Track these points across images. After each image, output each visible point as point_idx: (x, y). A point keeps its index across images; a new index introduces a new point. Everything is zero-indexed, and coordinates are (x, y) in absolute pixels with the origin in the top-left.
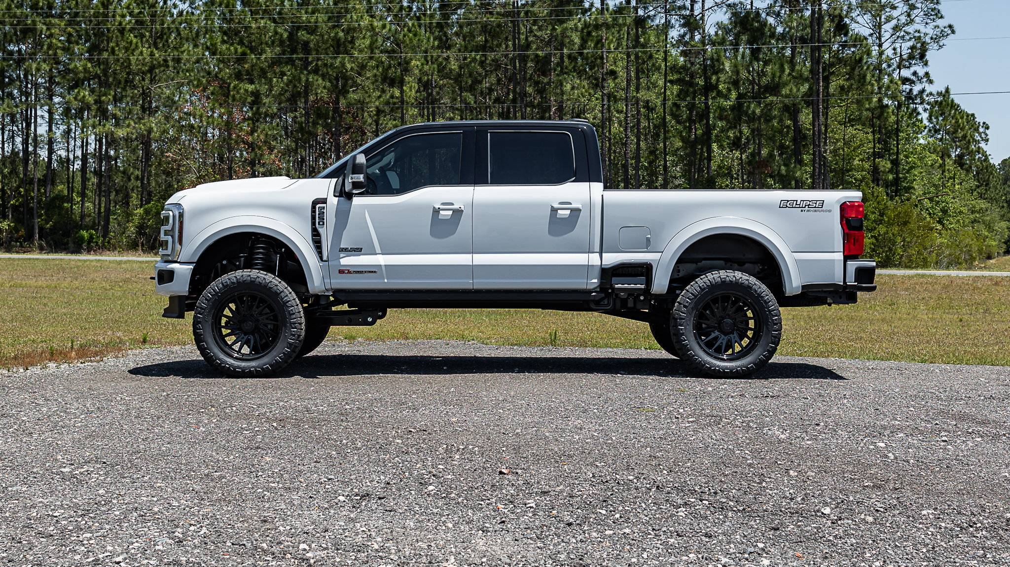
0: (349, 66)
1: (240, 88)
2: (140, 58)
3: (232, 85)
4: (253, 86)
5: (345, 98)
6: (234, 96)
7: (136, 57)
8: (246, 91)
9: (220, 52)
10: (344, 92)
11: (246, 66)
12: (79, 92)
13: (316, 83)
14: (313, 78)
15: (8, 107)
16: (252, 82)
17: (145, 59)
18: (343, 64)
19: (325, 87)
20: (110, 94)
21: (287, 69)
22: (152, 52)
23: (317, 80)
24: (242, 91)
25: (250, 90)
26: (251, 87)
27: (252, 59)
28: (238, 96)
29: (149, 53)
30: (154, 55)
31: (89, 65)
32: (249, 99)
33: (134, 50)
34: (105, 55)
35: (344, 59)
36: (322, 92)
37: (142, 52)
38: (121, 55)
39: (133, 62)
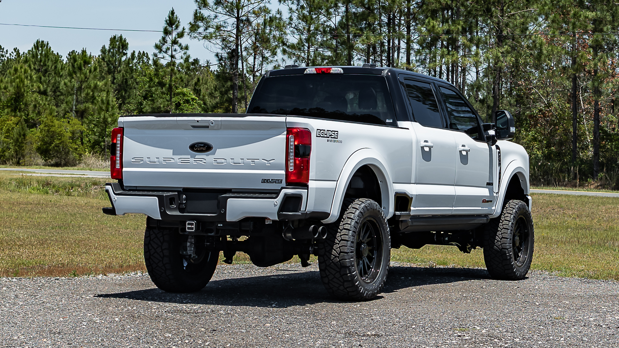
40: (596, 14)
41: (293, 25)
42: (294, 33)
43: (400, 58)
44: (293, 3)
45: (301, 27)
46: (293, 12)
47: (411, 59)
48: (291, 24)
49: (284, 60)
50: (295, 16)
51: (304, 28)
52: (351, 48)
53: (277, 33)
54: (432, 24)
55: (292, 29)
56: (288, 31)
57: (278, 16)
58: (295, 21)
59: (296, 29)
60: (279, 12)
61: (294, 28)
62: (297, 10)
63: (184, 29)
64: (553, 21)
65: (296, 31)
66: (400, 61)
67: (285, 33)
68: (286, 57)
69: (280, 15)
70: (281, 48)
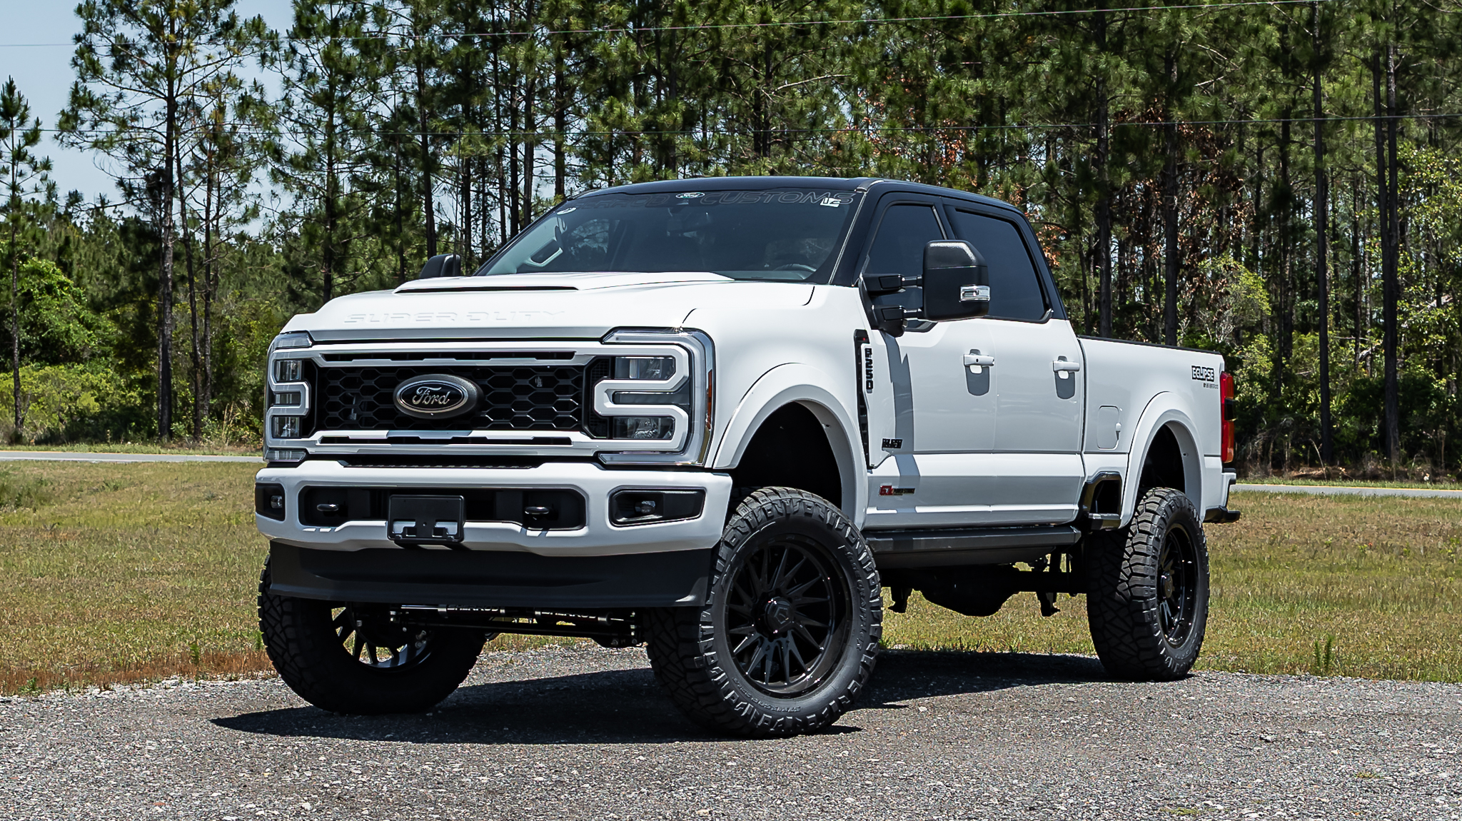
0: (1188, 31)
1: (950, 89)
2: (742, 27)
3: (932, 82)
4: (979, 83)
5: (1182, 105)
6: (935, 107)
7: (732, 26)
8: (963, 94)
9: (907, 10)
10: (1179, 91)
11: (964, 38)
12: (611, 106)
13: (1114, 73)
14: (1108, 62)
15: (470, 142)
16: (978, 74)
17: (750, 29)
18: (1174, 28)
19: (1135, 82)
20: (676, 109)
21: (1045, 40)
22: (764, 13)
23: (1117, 66)
24: (953, 95)
25: (971, 91)
26: (973, 86)
27: (977, 23)
28: (944, 107)
29: (758, 16)
30: (769, 21)
31: (633, 46)
32: (970, 113)
33: (726, 11)
34: (667, 24)
35: (1176, 14)
36: (1128, 92)
37: (742, 17)
38: (699, 24)
39: (725, 37)
40: (985, 85)
41: (294, 117)
42: (296, 132)
43: (534, 187)
44: (291, 66)
45: (311, 118)
46: (294, 85)
47: (566, 188)
48: (291, 114)
49: (274, 194)
50: (297, 95)
51: (319, 122)
52: (431, 166)
53: (259, 135)
54: (617, 110)
55: (290, 124)
56: (282, 129)
57: (256, 96)
58: (299, 105)
59: (301, 125)
60: (257, 87)
61: (296, 122)
62: (300, 80)
63: (38, 123)
64: (890, 101)
65: (300, 129)
66: (533, 193)
67: (277, 133)
68: (279, 188)
69: (261, 93)
70: (270, 167)
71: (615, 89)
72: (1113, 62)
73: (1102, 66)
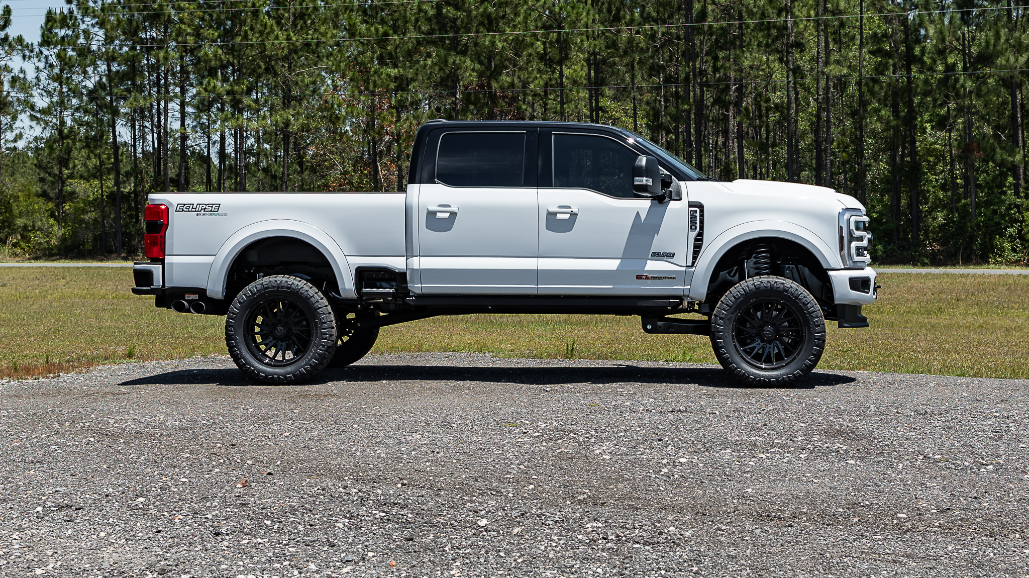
0: (499, 45)
1: (382, 73)
2: (276, 42)
3: (373, 70)
4: (396, 70)
5: (497, 82)
6: (375, 82)
7: (271, 42)
8: (389, 75)
9: (360, 34)
10: (496, 74)
11: (389, 48)
12: (209, 82)
13: (463, 65)
14: (460, 60)
15: (135, 100)
16: (395, 66)
17: (281, 43)
18: (493, 43)
19: (473, 70)
20: (243, 84)
21: (432, 49)
22: (288, 35)
23: (465, 62)
24: (383, 76)
25: (392, 74)
26: (393, 72)
27: (395, 40)
28: (379, 82)
29: (285, 37)
30: (291, 39)
31: (220, 51)
32: (392, 86)
33: (268, 34)
34: (238, 39)
35: (494, 36)
36: (470, 75)
37: (277, 38)
38: (254, 40)
39: (268, 46)
40: (399, 71)
41: (41, 87)
42: (43, 96)
43: (169, 123)
44: (39, 61)
45: (50, 88)
46: (41, 71)
47: (186, 123)
48: (39, 85)
49: (31, 127)
50: (43, 76)
51: (55, 90)
52: (115, 113)
53: (22, 96)
54: (212, 84)
55: (39, 91)
56: (35, 93)
57: (21, 76)
58: (44, 81)
59: (45, 91)
60: (22, 71)
61: (42, 89)
62: (45, 68)
64: (351, 80)
65: (45, 94)
66: (168, 126)
67: (31, 96)
68: (34, 124)
69: (24, 74)
70: (28, 114)
71: (212, 73)
72: (463, 59)
73: (458, 62)
